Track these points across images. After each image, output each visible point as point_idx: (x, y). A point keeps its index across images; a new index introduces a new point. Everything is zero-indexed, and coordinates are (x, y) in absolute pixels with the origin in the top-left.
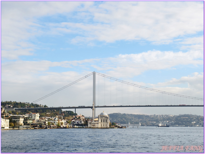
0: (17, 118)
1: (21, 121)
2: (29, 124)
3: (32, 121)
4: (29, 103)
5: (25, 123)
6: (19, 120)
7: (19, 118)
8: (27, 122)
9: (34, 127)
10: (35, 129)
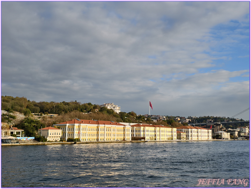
0: (233, 132)
1: (236, 133)
2: (242, 136)
3: (244, 134)
4: (225, 117)
5: (239, 135)
6: (235, 133)
7: (235, 132)
8: (240, 135)
9: (246, 138)
10: (248, 140)
